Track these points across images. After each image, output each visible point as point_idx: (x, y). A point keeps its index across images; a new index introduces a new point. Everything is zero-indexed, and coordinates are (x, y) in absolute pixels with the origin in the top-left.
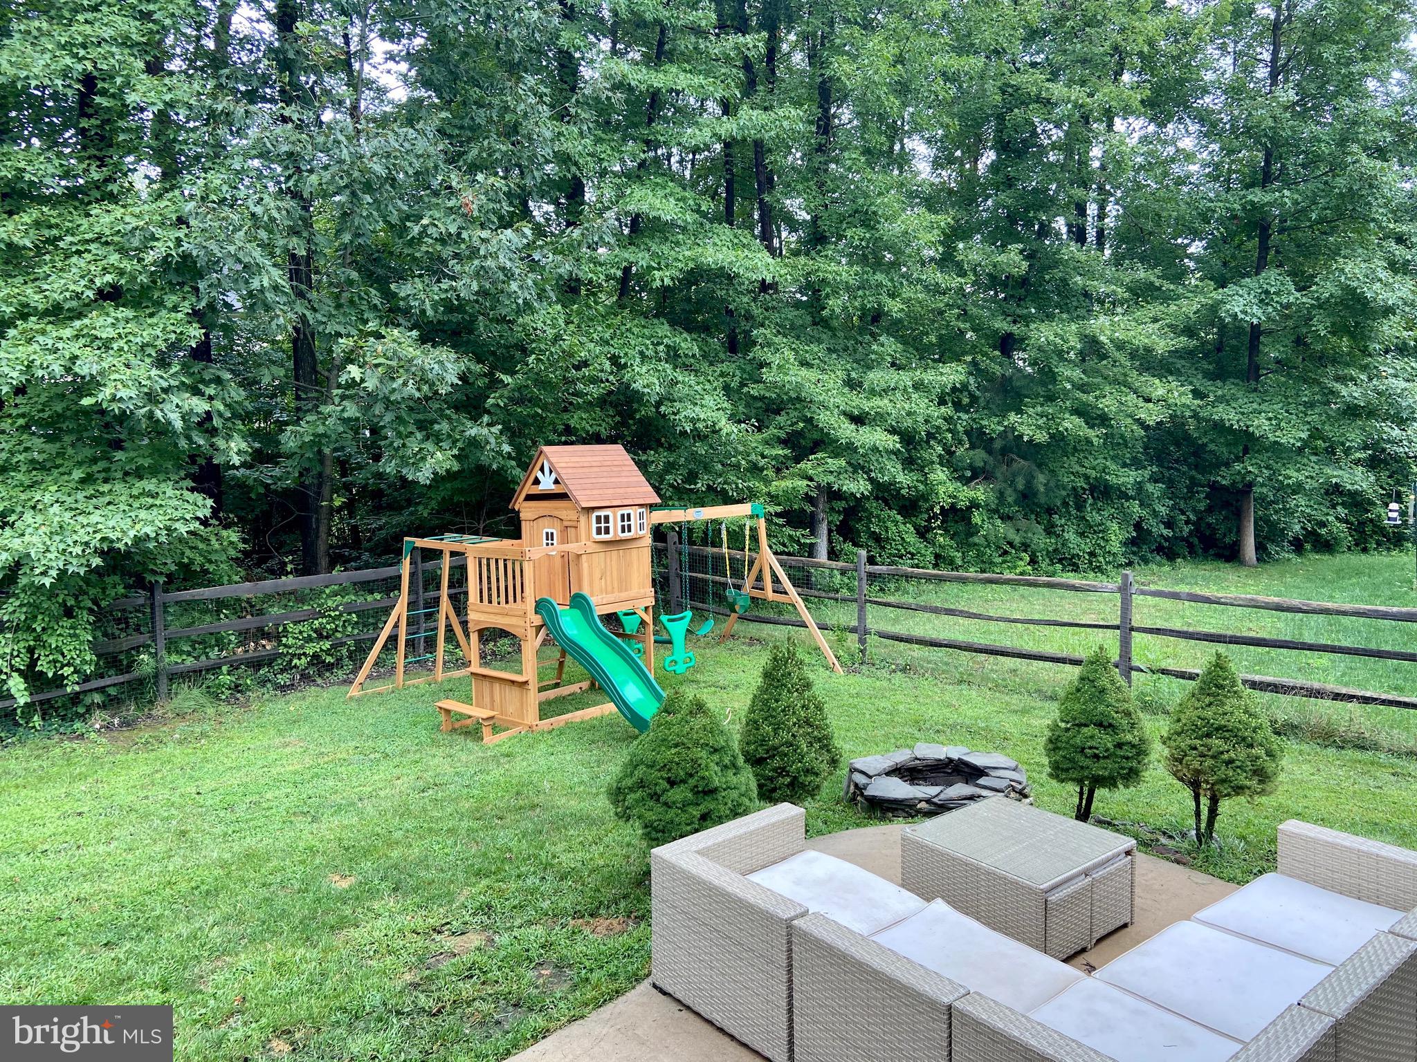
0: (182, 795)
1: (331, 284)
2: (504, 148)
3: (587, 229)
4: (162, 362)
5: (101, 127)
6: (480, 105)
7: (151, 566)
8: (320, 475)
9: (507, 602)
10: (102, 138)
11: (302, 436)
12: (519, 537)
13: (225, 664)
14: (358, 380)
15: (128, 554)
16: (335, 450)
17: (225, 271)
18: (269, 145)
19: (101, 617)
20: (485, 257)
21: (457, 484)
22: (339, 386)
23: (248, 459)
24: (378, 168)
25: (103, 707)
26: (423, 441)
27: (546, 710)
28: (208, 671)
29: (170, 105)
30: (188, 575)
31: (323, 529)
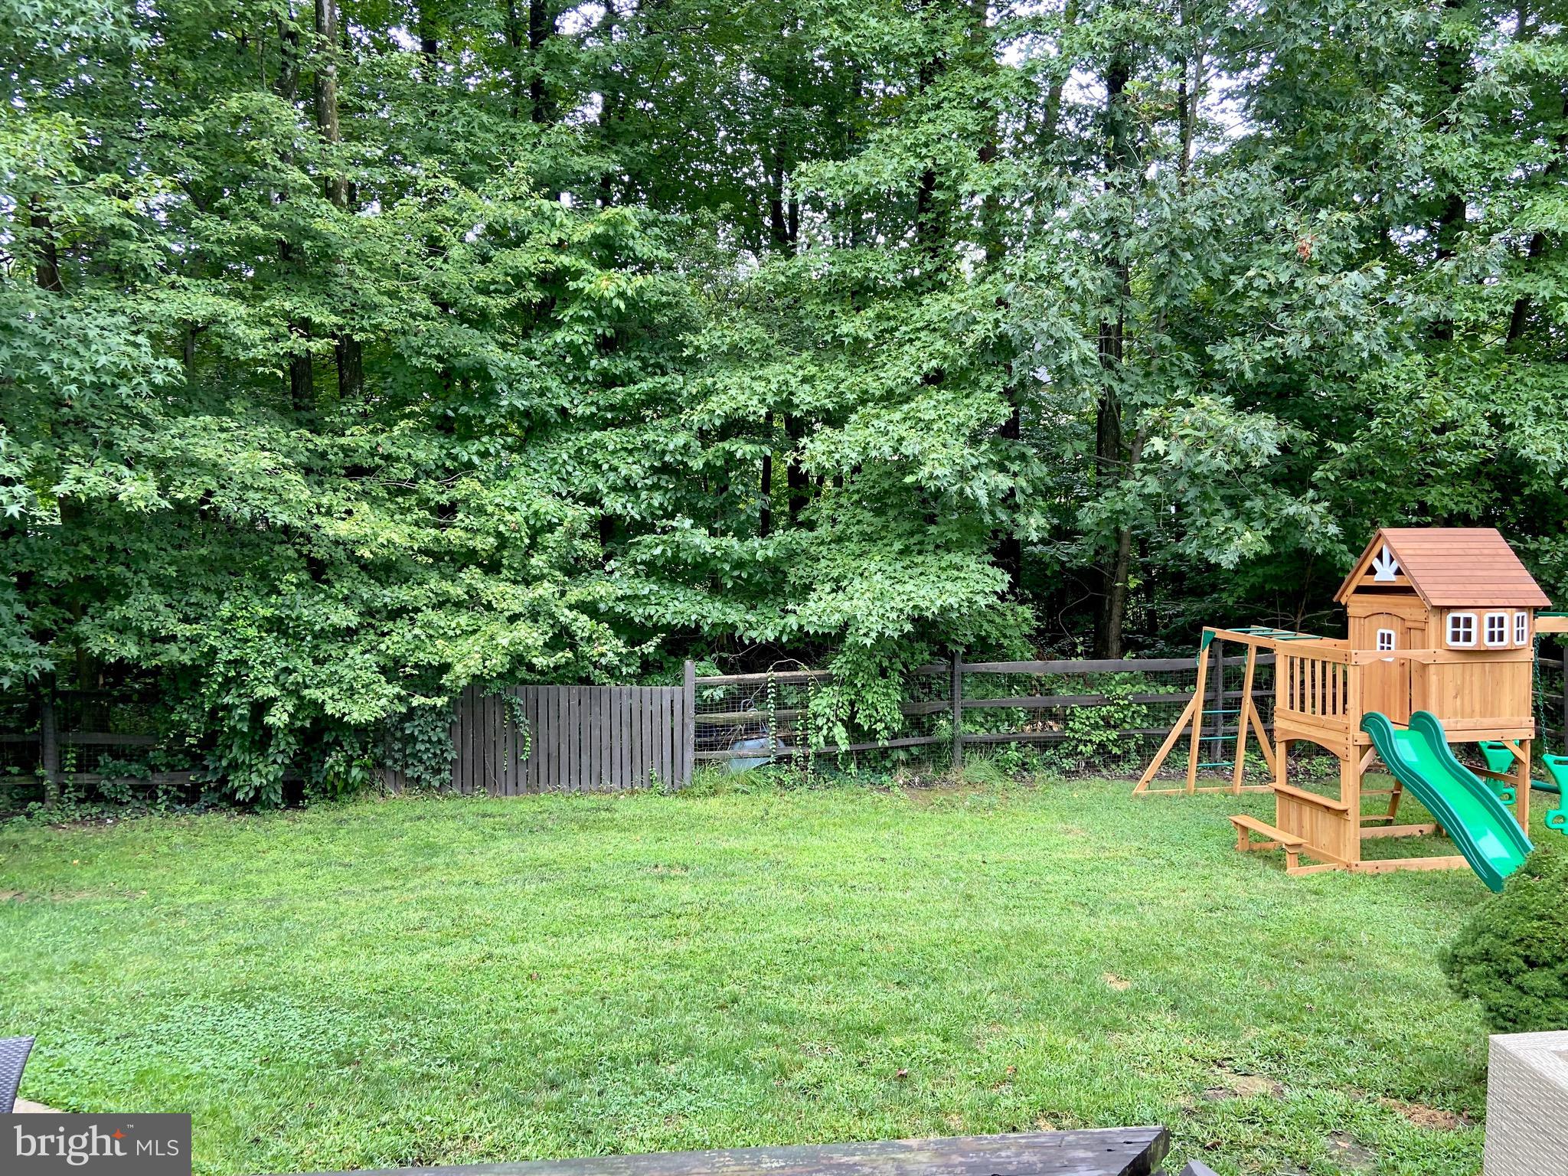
0: (969, 861)
1: (1142, 350)
2: (1357, 176)
3: (1463, 260)
4: (974, 440)
5: (936, 220)
6: (1329, 128)
7: (953, 636)
8: (1116, 554)
9: (1324, 713)
10: (936, 230)
11: (1099, 512)
12: (1345, 637)
13: (1014, 739)
14: (1162, 453)
15: (934, 624)
16: (1134, 528)
17: (1038, 347)
18: (1089, 215)
19: (910, 681)
20: (1322, 307)
21: (1270, 570)
22: (1143, 460)
23: (1046, 535)
24: (1202, 222)
25: (906, 764)
26: (1231, 519)
27: (1369, 849)
28: (998, 744)
29: (998, 189)
30: (984, 648)
31: (1116, 611)
